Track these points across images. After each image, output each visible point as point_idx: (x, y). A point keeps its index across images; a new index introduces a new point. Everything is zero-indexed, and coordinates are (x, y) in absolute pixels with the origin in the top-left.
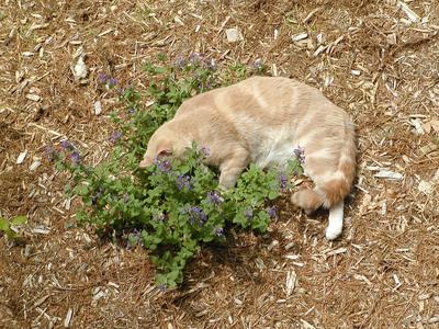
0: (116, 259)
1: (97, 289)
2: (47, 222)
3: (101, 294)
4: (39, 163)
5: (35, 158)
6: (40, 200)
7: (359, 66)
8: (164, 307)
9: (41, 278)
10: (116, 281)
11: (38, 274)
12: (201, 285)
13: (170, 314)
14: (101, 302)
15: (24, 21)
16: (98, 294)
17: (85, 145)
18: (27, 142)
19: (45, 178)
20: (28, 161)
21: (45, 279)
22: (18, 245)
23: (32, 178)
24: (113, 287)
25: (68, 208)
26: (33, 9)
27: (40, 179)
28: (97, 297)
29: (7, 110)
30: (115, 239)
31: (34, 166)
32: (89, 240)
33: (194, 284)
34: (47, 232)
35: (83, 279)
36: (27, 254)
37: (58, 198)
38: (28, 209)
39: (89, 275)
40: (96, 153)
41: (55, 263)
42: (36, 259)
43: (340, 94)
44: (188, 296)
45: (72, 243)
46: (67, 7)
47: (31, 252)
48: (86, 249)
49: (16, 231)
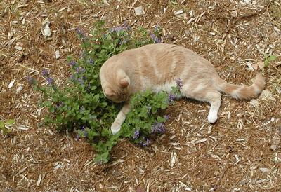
0: (68, 145)
1: (57, 163)
2: (27, 123)
4: (22, 88)
5: (20, 84)
6: (23, 110)
7: (215, 30)
8: (97, 174)
9: (23, 156)
10: (68, 158)
11: (21, 154)
12: (120, 161)
13: (100, 178)
14: (59, 171)
15: (13, 3)
16: (58, 166)
18: (15, 75)
19: (26, 96)
20: (15, 86)
21: (25, 157)
22: (9, 137)
23: (18, 96)
24: (66, 162)
25: (39, 114)
27: (23, 97)
28: (57, 168)
29: (2, 56)
30: (67, 133)
31: (19, 89)
32: (52, 134)
33: (115, 160)
34: (27, 129)
35: (48, 157)
36: (14, 142)
37: (33, 108)
39: (52, 155)
40: (56, 81)
41: (32, 147)
42: (20, 145)
44: (112, 167)
45: (42, 135)
47: (17, 141)
48: (50, 139)
49: (8, 128)
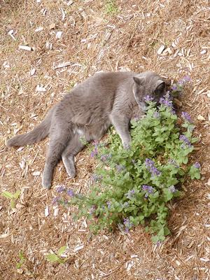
0: (128, 240)
1: (127, 264)
2: (79, 241)
3: (130, 266)
4: (58, 209)
5: (54, 208)
6: (69, 230)
7: (203, 48)
8: (168, 253)
9: (92, 275)
10: (134, 253)
11: (90, 274)
12: (183, 228)
13: (173, 255)
14: (133, 270)
15: (9, 132)
16: (129, 267)
17: (77, 184)
18: (45, 200)
19: (65, 216)
20: (51, 212)
21: (95, 275)
22: (70, 264)
23: (59, 220)
24: (134, 258)
25: (86, 226)
26: (10, 121)
27: (63, 218)
28: (129, 269)
29: (25, 189)
30: (121, 229)
31: (56, 213)
32: (107, 238)
33: (178, 230)
34: (82, 247)
35: (116, 263)
36: (78, 266)
37: (78, 223)
38: (65, 240)
39: (118, 259)
40: (86, 185)
41: (96, 262)
42: (84, 266)
43: (201, 70)
44: (178, 239)
45: (99, 245)
46: (28, 109)
47: (80, 263)
48: (108, 244)
49: (66, 256)
